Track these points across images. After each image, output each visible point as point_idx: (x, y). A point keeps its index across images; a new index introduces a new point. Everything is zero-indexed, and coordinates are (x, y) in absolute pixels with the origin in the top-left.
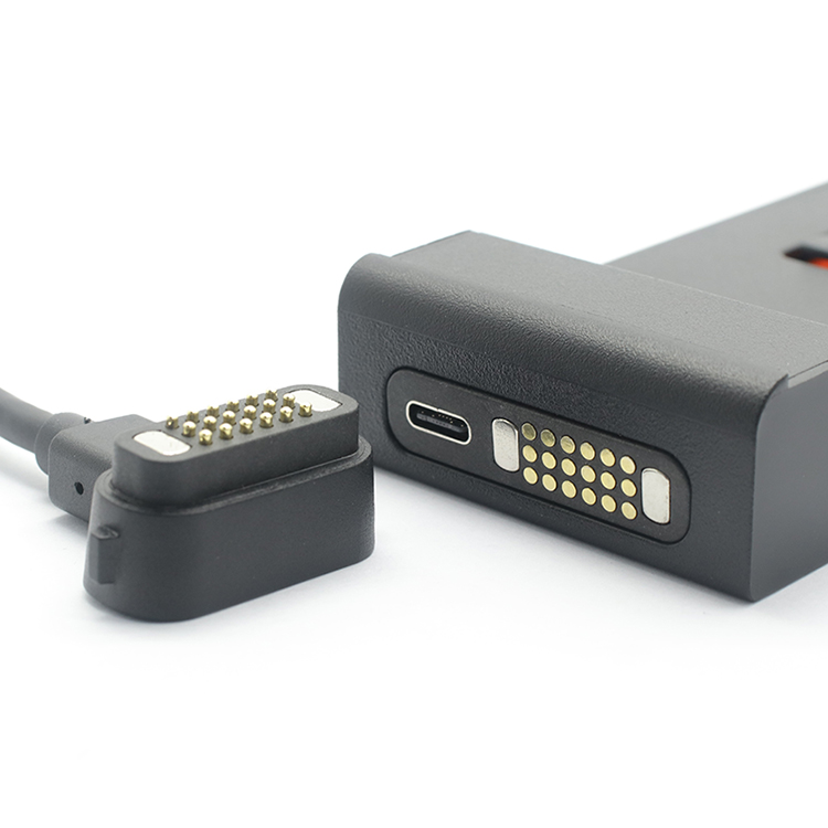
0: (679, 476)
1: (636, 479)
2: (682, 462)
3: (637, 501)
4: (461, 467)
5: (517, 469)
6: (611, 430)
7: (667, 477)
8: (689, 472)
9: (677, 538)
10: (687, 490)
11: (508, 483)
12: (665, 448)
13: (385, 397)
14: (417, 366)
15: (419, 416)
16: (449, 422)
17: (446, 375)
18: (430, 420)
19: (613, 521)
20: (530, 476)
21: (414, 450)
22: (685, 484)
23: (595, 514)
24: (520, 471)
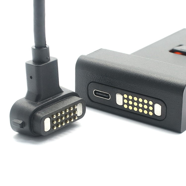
0: (164, 105)
1: (153, 106)
2: (164, 102)
3: (153, 111)
4: (108, 105)
5: (122, 105)
6: (146, 95)
7: (161, 105)
8: (166, 104)
9: (163, 119)
10: (166, 108)
11: (120, 108)
12: (160, 99)
13: (88, 89)
14: (96, 81)
15: (97, 93)
16: (104, 94)
17: (104, 83)
18: (99, 94)
19: (147, 116)
20: (126, 106)
21: (95, 101)
22: (165, 107)
23: (142, 115)
24: (123, 105)
